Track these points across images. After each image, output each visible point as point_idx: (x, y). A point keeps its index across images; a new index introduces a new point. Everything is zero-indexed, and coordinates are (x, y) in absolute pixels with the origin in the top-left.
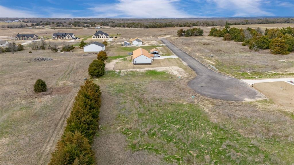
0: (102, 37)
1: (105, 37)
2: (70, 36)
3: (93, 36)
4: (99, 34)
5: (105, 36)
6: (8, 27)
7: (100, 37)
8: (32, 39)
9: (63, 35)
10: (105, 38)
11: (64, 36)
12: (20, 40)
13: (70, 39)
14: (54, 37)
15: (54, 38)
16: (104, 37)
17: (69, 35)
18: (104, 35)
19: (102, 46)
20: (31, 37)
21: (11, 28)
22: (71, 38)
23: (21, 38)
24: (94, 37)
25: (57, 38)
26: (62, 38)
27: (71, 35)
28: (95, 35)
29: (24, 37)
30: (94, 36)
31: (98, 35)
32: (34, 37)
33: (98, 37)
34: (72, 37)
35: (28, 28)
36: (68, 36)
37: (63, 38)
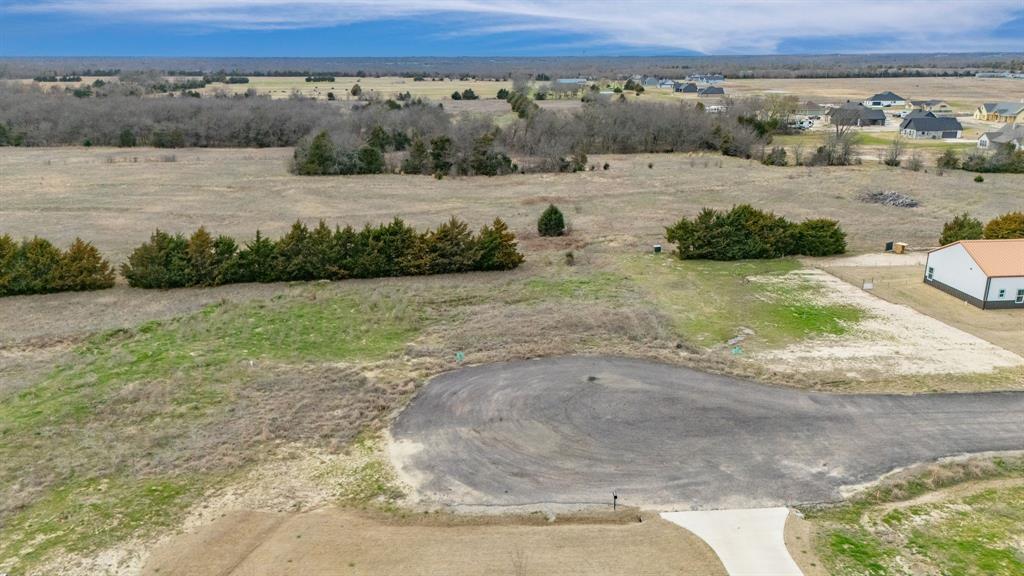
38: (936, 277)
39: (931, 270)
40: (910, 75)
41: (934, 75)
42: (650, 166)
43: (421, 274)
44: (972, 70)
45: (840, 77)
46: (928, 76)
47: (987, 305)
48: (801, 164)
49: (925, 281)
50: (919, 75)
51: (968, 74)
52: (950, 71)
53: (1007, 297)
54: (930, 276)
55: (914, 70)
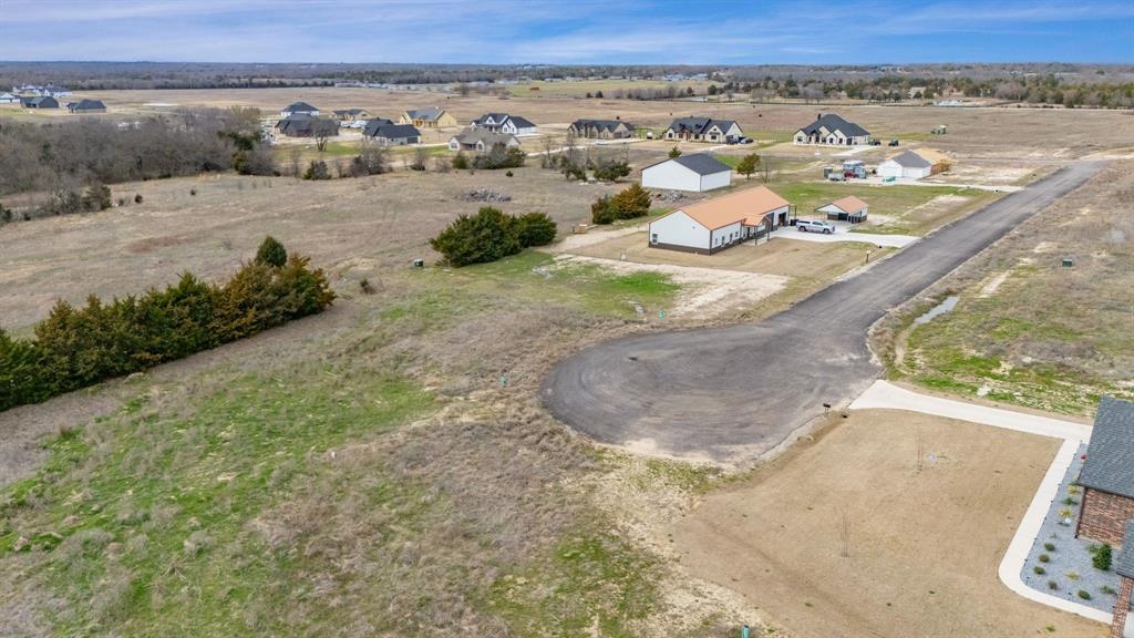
0: (831, 140)
1: (841, 141)
2: (718, 130)
3: (796, 136)
4: (822, 130)
5: (841, 135)
6: (630, 97)
7: (824, 141)
8: (611, 135)
9: (698, 127)
10: (840, 146)
11: (700, 130)
12: (580, 136)
13: (717, 140)
14: (671, 131)
15: (670, 135)
16: (836, 141)
17: (715, 127)
18: (837, 132)
19: (698, 172)
20: (609, 128)
21: (639, 98)
22: (722, 138)
23: (583, 131)
24: (800, 140)
25: (681, 136)
26: (693, 138)
27: (724, 126)
28: (804, 131)
29: (591, 127)
30: (801, 134)
31: (817, 134)
33: (817, 140)
34: (728, 134)
35: (693, 99)
36: (712, 130)
37: (697, 137)
38: (660, 240)
39: (655, 236)
40: (274, 86)
41: (297, 86)
42: (193, 193)
43: (247, 336)
44: (329, 81)
45: (205, 87)
46: (291, 86)
47: (712, 252)
48: (345, 176)
49: (651, 245)
50: (282, 85)
51: (326, 85)
52: (310, 82)
53: (727, 241)
54: (655, 241)
55: (277, 80)
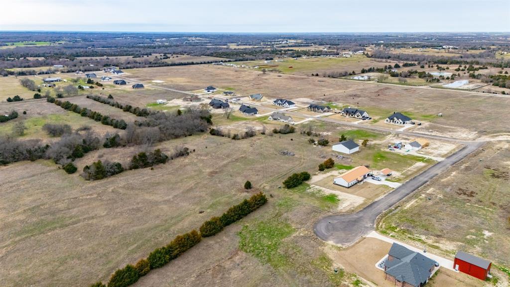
1: (401, 123)
2: (360, 114)
4: (395, 118)
7: (395, 122)
9: (352, 112)
11: (354, 113)
12: (311, 110)
13: (359, 118)
14: (343, 112)
15: (343, 114)
16: (399, 123)
17: (358, 113)
18: (400, 120)
20: (322, 109)
22: (361, 117)
23: (312, 109)
24: (387, 121)
25: (346, 115)
27: (362, 112)
28: (389, 118)
30: (387, 119)
31: (393, 119)
32: (324, 110)
33: (393, 122)
34: (363, 115)
37: (352, 115)
47: (348, 188)
49: (334, 183)
53: (352, 184)
